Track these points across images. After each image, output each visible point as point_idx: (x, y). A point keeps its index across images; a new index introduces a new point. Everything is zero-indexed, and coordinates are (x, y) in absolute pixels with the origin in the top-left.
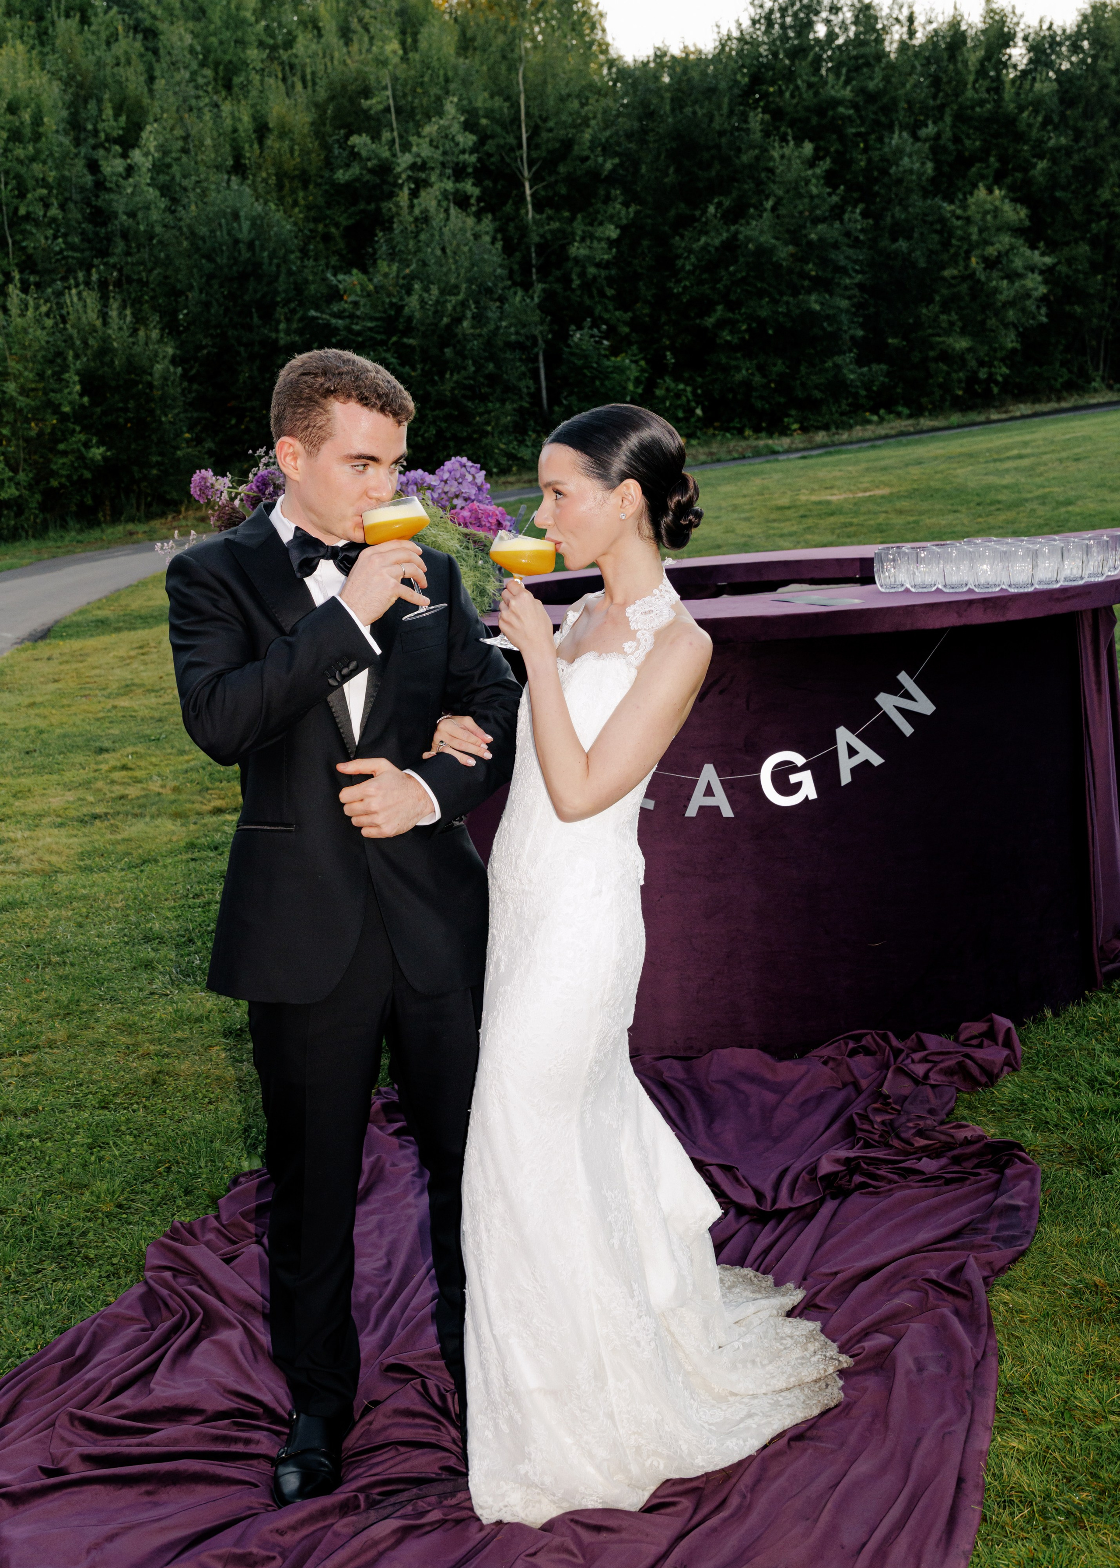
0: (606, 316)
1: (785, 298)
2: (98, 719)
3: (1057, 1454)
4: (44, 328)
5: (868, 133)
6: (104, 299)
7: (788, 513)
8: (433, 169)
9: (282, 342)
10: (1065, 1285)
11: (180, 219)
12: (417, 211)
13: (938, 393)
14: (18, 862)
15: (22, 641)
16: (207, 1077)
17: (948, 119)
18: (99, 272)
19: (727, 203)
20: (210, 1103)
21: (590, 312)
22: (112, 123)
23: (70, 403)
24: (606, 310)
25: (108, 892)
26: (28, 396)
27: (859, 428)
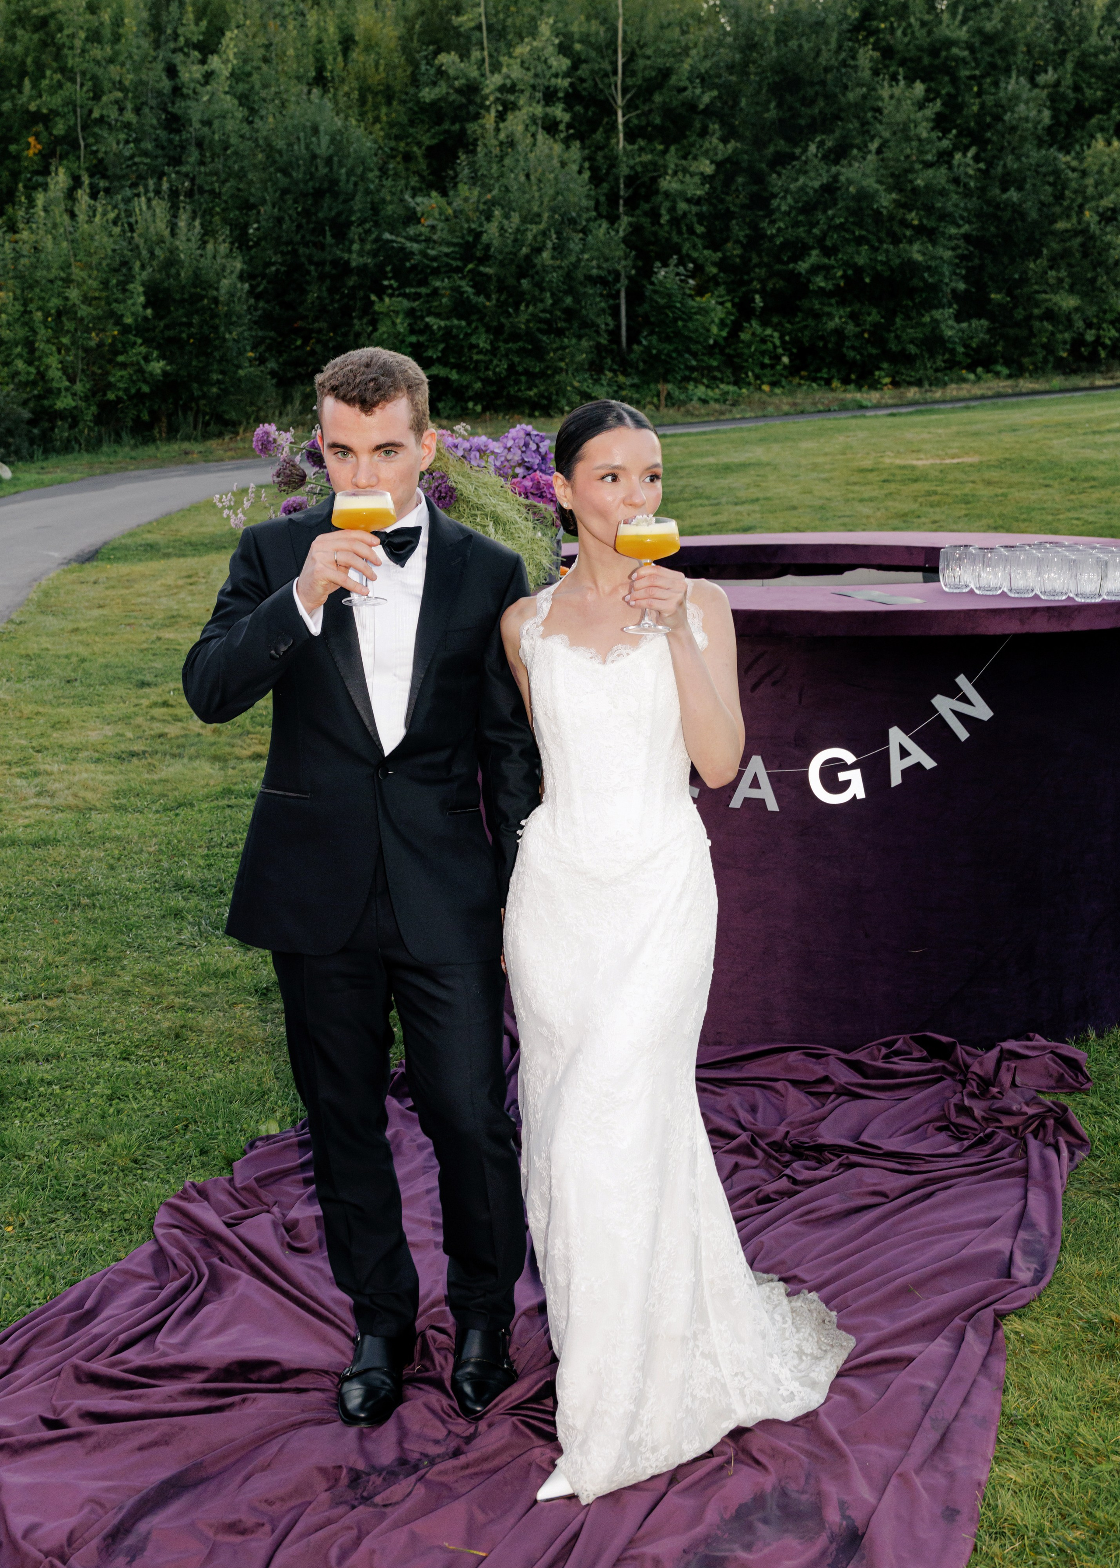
0: (695, 255)
1: (885, 246)
2: (142, 651)
3: (1054, 1490)
4: (111, 235)
5: (983, 76)
6: (174, 209)
7: (871, 476)
8: (522, 91)
9: (354, 264)
10: (1081, 1318)
11: (257, 131)
12: (502, 136)
13: (1041, 354)
14: (52, 796)
15: (69, 562)
16: (230, 1036)
17: (1069, 66)
18: (170, 181)
19: (829, 144)
20: (231, 1062)
21: (677, 249)
22: (193, 27)
23: (133, 314)
24: (694, 247)
25: (142, 835)
26: (90, 305)
27: (953, 386)
